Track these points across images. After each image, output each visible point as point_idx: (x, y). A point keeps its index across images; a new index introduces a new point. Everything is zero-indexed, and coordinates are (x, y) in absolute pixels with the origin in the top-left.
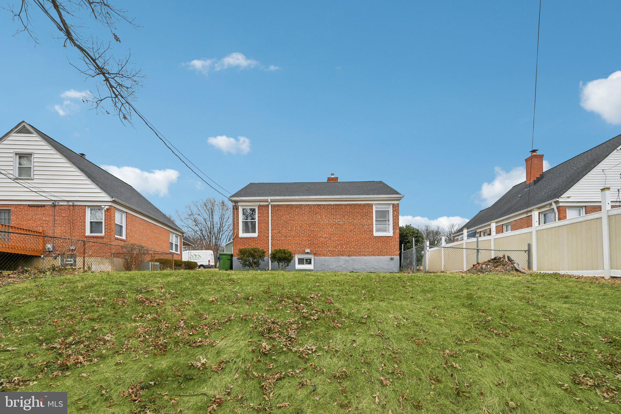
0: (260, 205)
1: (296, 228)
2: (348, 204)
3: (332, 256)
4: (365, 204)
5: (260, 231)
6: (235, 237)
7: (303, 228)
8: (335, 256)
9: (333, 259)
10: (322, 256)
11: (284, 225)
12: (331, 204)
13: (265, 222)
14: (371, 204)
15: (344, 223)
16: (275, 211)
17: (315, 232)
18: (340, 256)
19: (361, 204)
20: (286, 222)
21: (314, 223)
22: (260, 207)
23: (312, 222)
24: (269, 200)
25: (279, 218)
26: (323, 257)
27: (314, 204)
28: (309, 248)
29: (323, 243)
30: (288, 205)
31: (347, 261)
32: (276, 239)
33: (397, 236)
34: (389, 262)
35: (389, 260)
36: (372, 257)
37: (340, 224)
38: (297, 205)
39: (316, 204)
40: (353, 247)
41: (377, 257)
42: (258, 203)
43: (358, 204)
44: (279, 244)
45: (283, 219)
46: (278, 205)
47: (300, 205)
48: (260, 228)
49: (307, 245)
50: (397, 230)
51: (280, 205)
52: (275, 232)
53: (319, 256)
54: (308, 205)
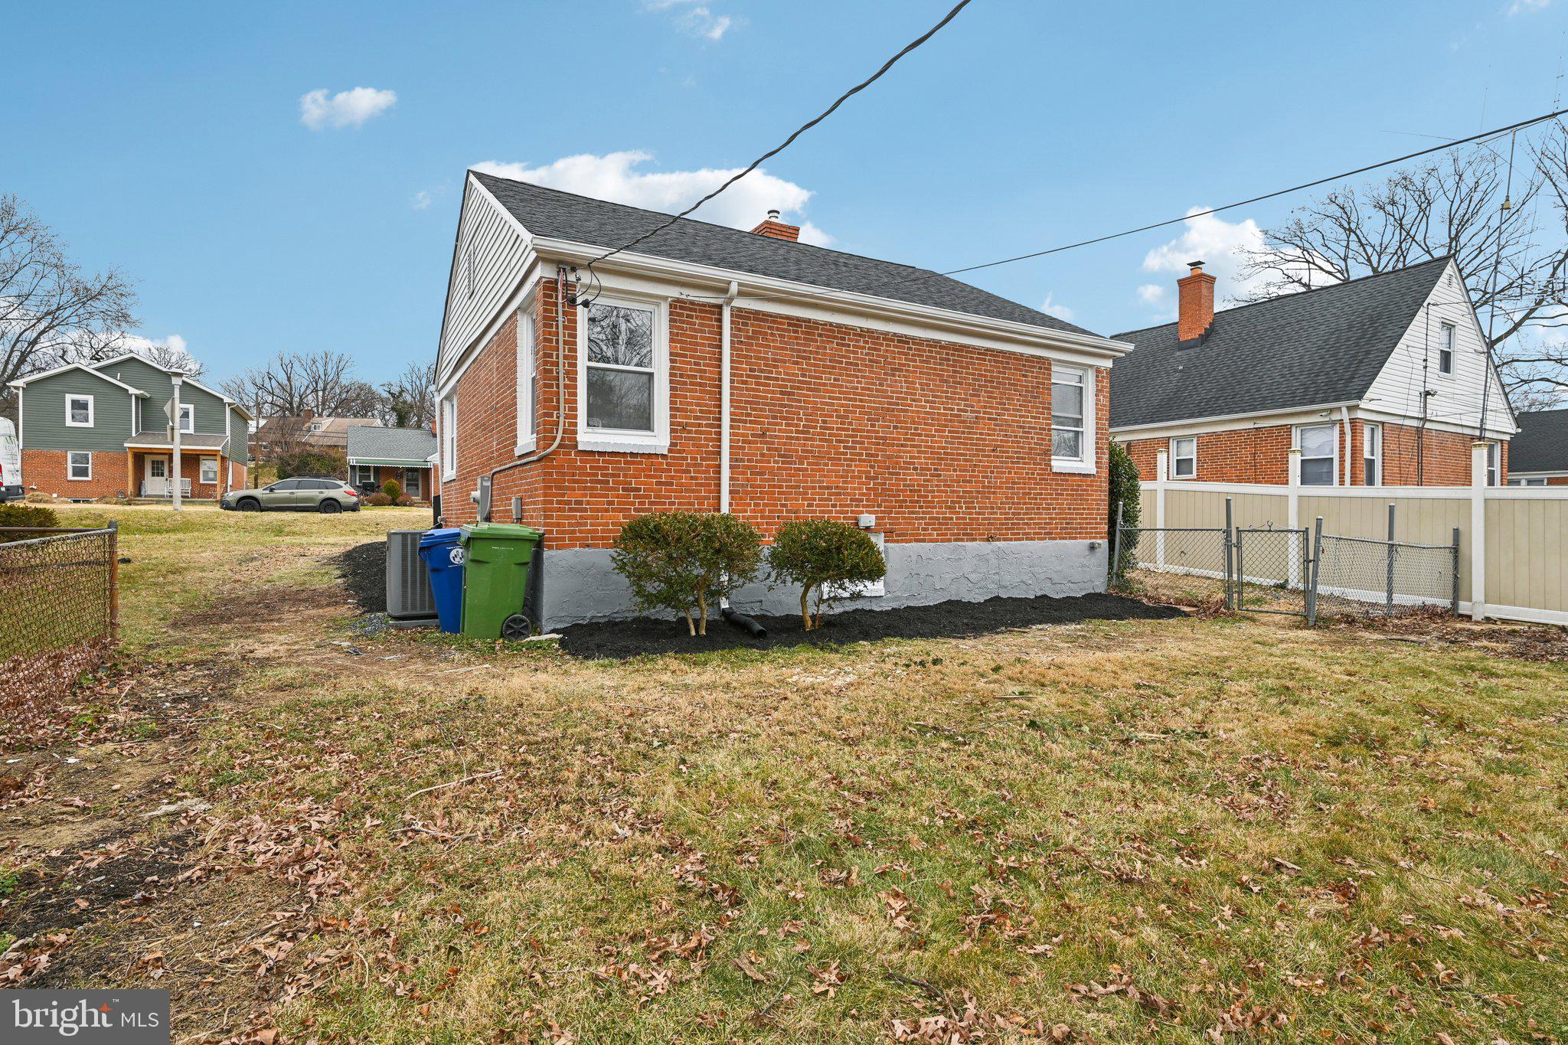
0: (678, 300)
1: (824, 422)
2: (988, 350)
3: (943, 541)
4: (1033, 356)
5: (679, 424)
6: (560, 446)
7: (850, 424)
8: (949, 540)
9: (944, 549)
10: (910, 541)
11: (782, 405)
12: (939, 342)
13: (700, 384)
14: (1047, 359)
15: (977, 418)
16: (747, 337)
17: (889, 445)
18: (962, 540)
19: (1022, 355)
20: (789, 394)
21: (888, 410)
22: (678, 307)
23: (880, 403)
24: (734, 288)
25: (762, 371)
26: (914, 544)
27: (887, 333)
28: (869, 509)
29: (915, 491)
30: (798, 319)
31: (982, 558)
32: (748, 467)
33: (1105, 474)
34: (1085, 557)
35: (1087, 553)
36: (1048, 543)
37: (964, 422)
38: (831, 324)
39: (895, 334)
40: (1000, 508)
41: (1058, 541)
42: (674, 292)
43: (1014, 353)
44: (760, 486)
45: (776, 379)
46: (757, 312)
47: (839, 326)
48: (677, 410)
49: (863, 494)
50: (1104, 453)
51: (765, 314)
52: (743, 435)
53: (902, 541)
54: (869, 331)
